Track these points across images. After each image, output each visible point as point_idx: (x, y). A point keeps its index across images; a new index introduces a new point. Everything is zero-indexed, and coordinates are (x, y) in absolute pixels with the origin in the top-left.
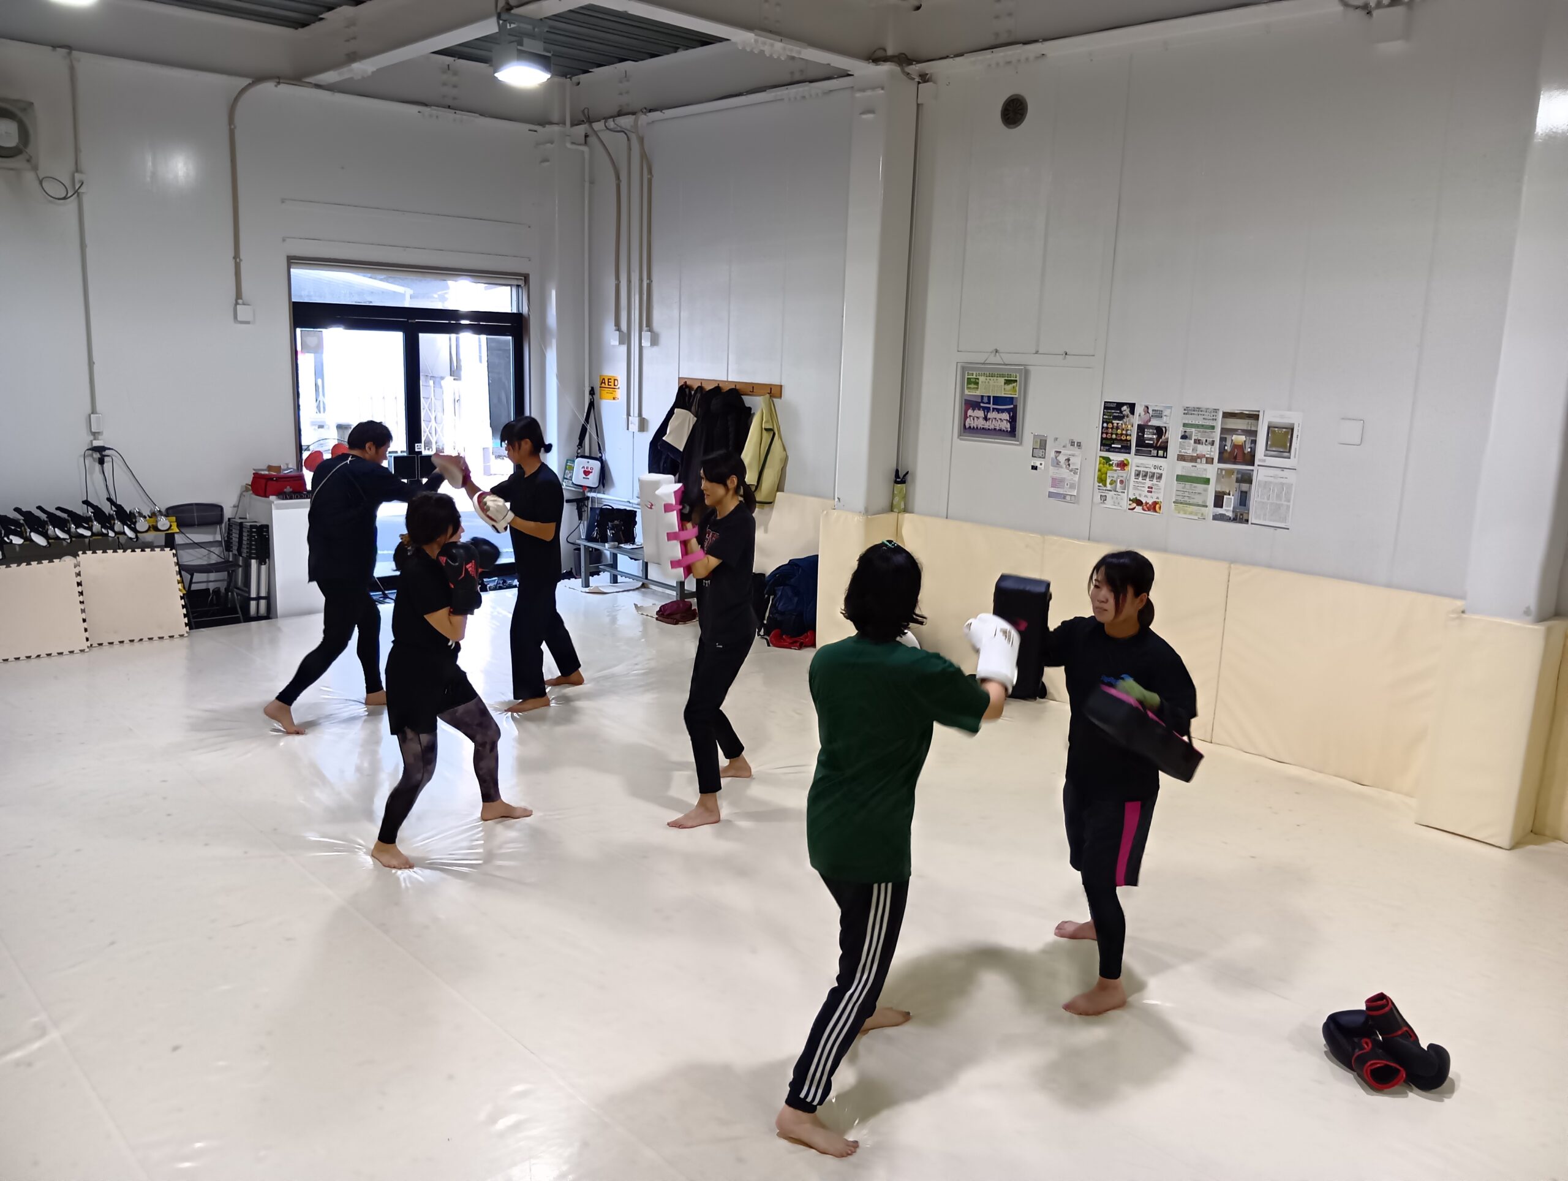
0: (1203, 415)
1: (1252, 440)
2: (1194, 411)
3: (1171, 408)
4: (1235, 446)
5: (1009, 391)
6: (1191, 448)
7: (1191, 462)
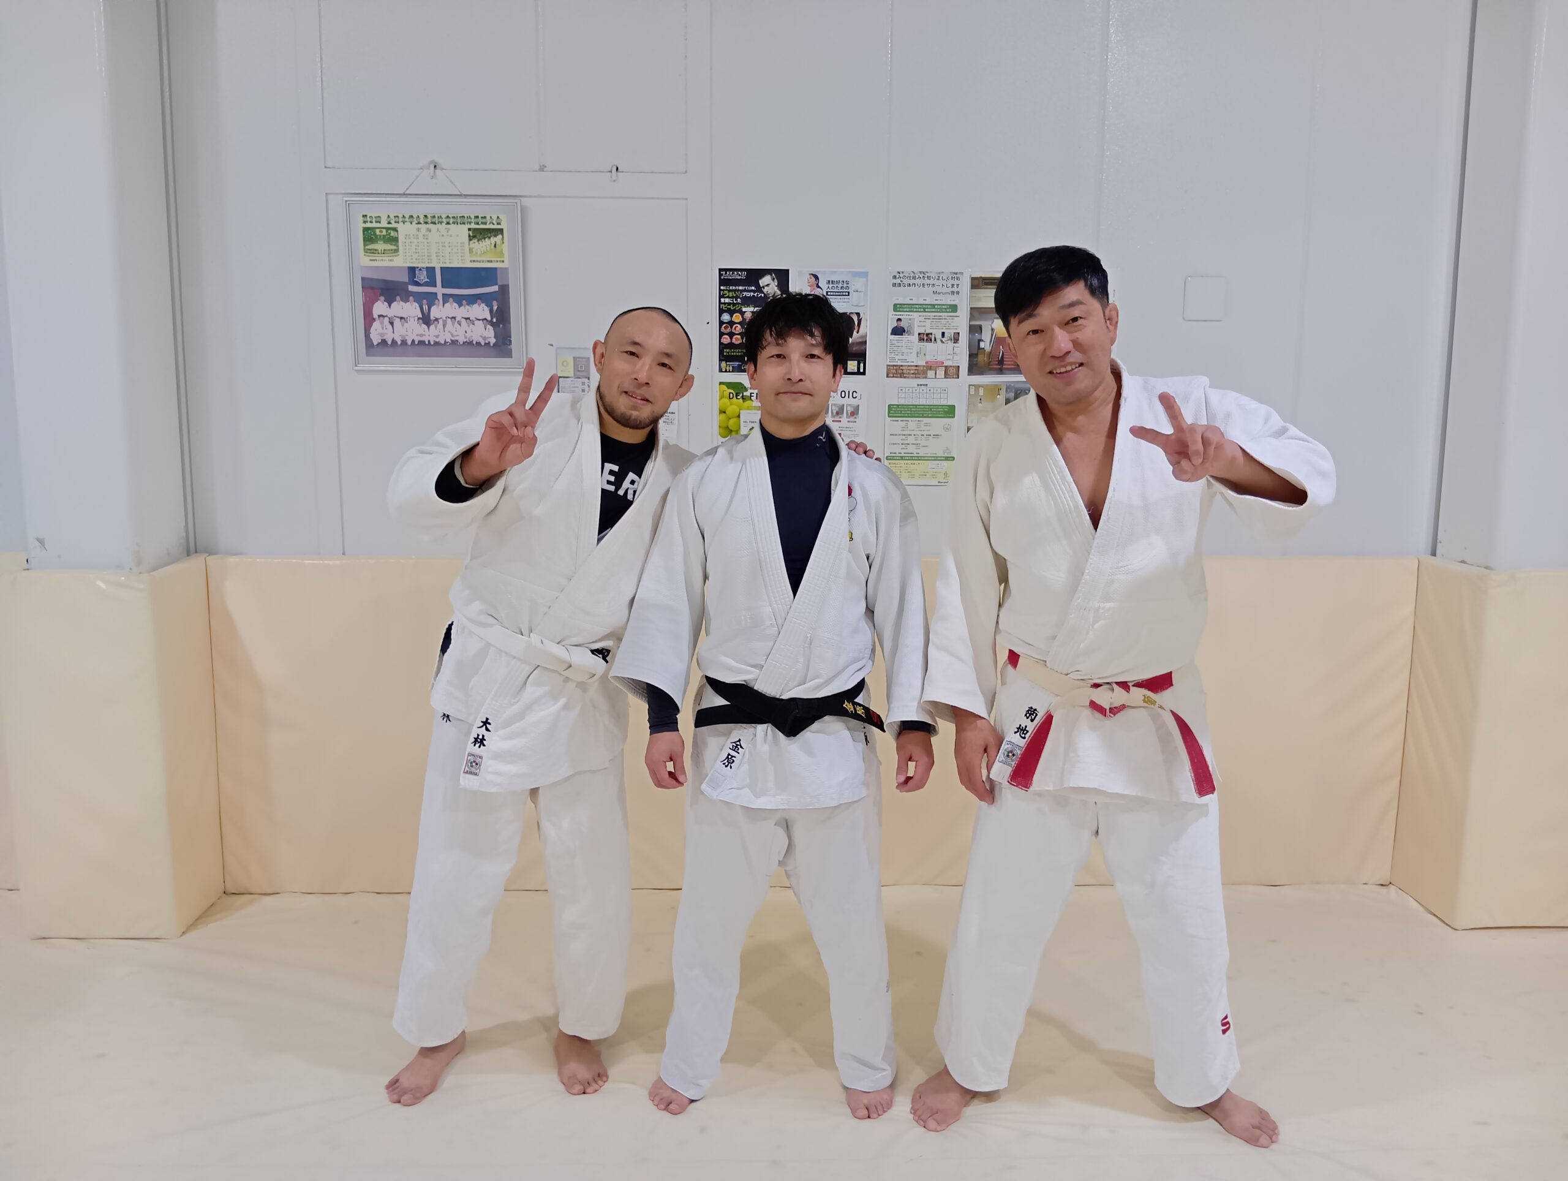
0: (932, 285)
2: (914, 278)
3: (865, 275)
4: (999, 341)
5: (482, 254)
6: (914, 351)
7: (916, 377)
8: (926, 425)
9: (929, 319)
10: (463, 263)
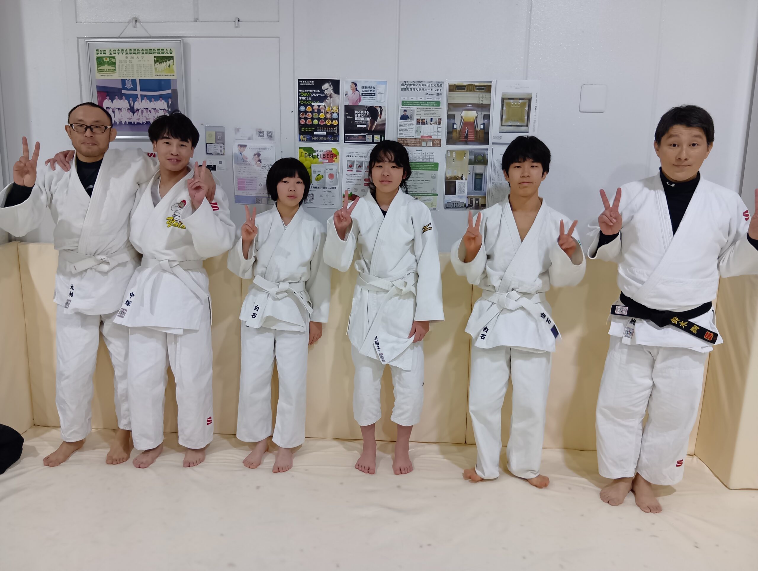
0: (426, 89)
1: (485, 116)
2: (414, 85)
3: (385, 83)
4: (466, 124)
5: (162, 71)
6: (414, 130)
7: (415, 146)
8: (421, 174)
9: (423, 110)
10: (152, 77)
